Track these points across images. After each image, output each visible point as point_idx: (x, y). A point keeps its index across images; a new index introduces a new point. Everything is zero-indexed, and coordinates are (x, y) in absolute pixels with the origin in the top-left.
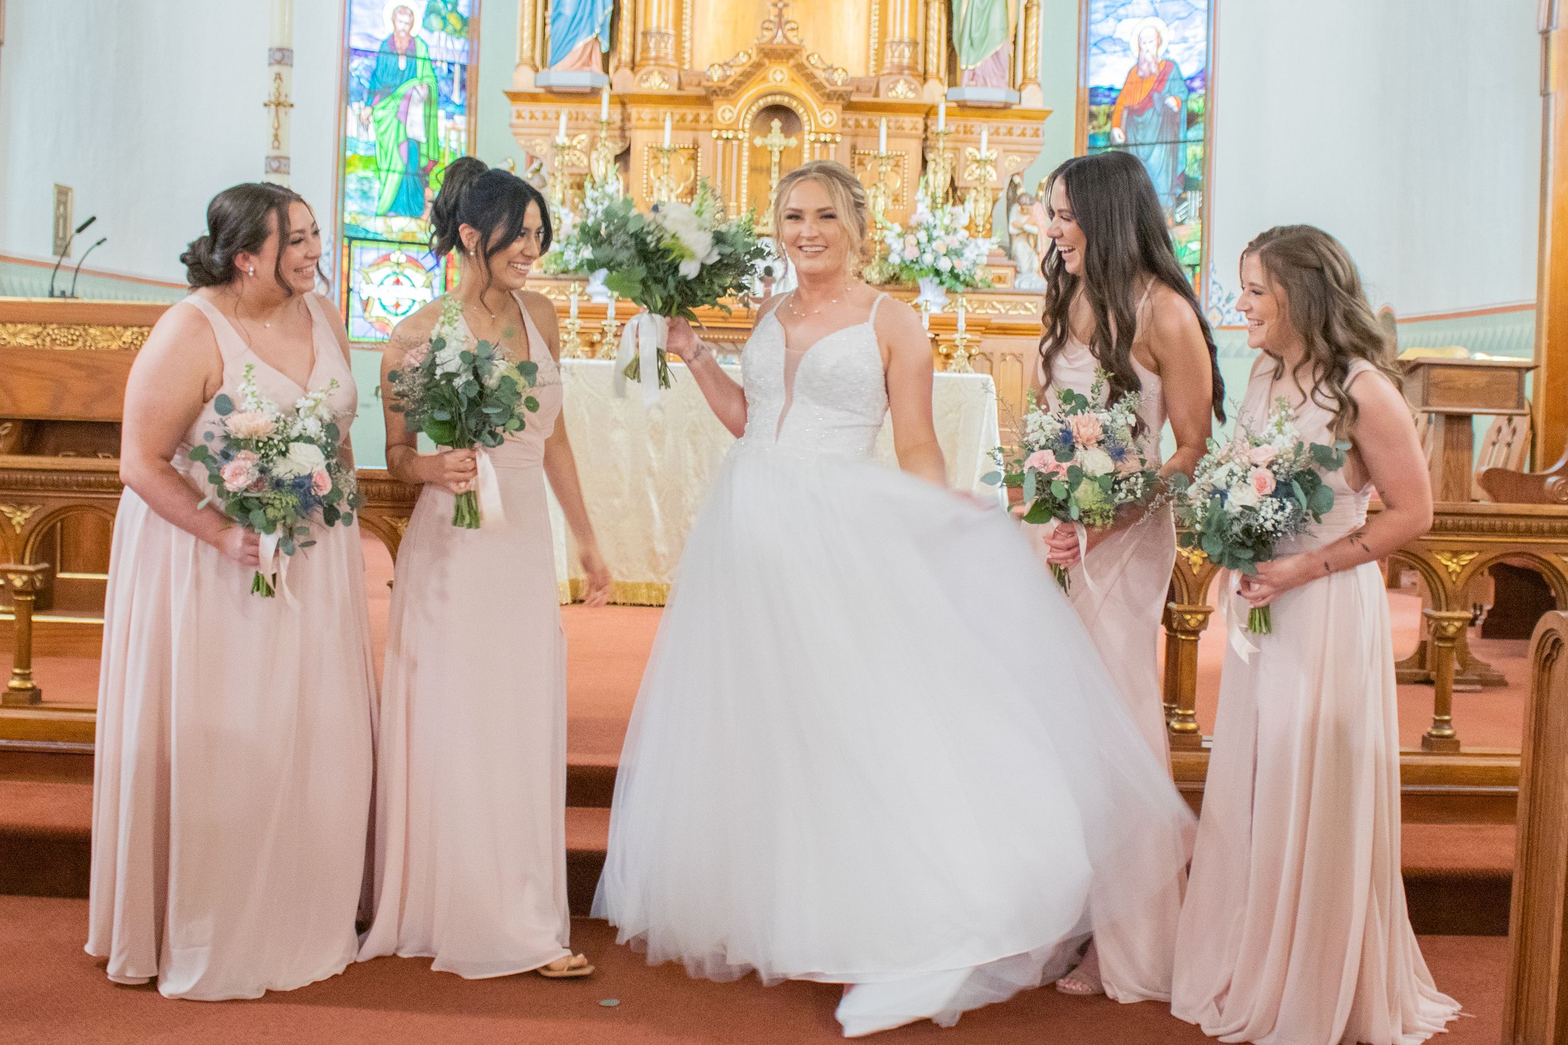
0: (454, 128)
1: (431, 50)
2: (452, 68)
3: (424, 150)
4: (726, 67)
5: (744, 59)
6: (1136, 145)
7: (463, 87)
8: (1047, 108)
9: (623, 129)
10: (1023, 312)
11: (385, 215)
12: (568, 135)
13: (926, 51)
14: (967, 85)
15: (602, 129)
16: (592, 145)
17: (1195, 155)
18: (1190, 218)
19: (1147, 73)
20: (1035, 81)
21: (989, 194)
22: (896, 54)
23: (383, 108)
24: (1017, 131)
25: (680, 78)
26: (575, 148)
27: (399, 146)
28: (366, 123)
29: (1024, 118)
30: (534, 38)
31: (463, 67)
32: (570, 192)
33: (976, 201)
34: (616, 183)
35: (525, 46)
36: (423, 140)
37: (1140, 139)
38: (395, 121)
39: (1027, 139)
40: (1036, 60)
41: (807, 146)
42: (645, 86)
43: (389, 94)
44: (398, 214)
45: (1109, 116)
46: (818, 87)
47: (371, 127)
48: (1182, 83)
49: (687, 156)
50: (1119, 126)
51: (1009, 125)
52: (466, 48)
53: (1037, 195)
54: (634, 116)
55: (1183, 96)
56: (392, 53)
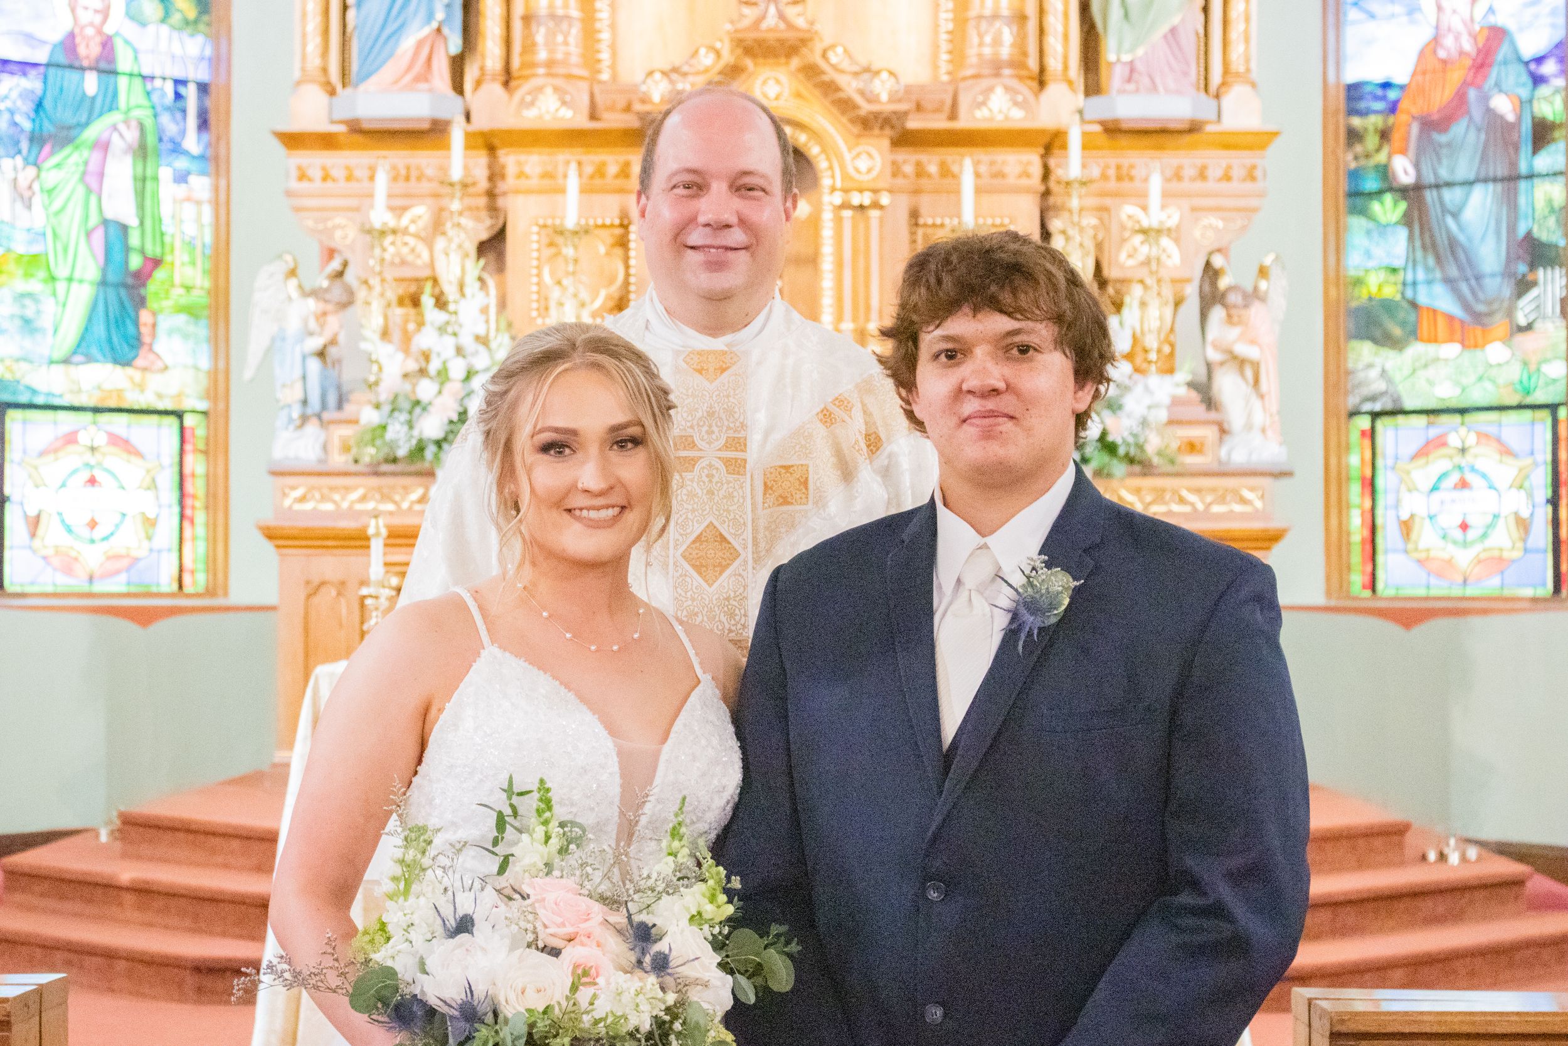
0: (188, 199)
1: (142, 57)
2: (182, 90)
3: (134, 240)
4: (674, 76)
5: (707, 59)
6: (1437, 186)
7: (204, 123)
8: (1271, 127)
9: (491, 194)
10: (1238, 508)
11: (66, 361)
12: (391, 209)
13: (1042, 31)
14: (1122, 92)
15: (453, 196)
16: (437, 226)
17: (1550, 202)
18: (1544, 317)
19: (1454, 53)
20: (1246, 78)
21: (1168, 292)
22: (988, 39)
23: (58, 166)
24: (1215, 172)
25: (592, 96)
26: (405, 232)
27: (89, 235)
28: (27, 194)
29: (1227, 147)
30: (326, 32)
31: (203, 88)
32: (399, 311)
33: (1143, 304)
34: (481, 295)
35: (310, 48)
36: (133, 221)
37: (1444, 174)
38: (81, 189)
39: (1235, 186)
40: (1247, 40)
41: (827, 216)
42: (530, 114)
43: (68, 141)
44: (90, 359)
45: (1384, 135)
46: (845, 106)
47: (37, 201)
48: (1522, 69)
49: (610, 240)
50: (1404, 152)
51: (1199, 162)
52: (208, 52)
53: (1256, 289)
54: (511, 169)
55: (1524, 93)
56: (71, 67)
